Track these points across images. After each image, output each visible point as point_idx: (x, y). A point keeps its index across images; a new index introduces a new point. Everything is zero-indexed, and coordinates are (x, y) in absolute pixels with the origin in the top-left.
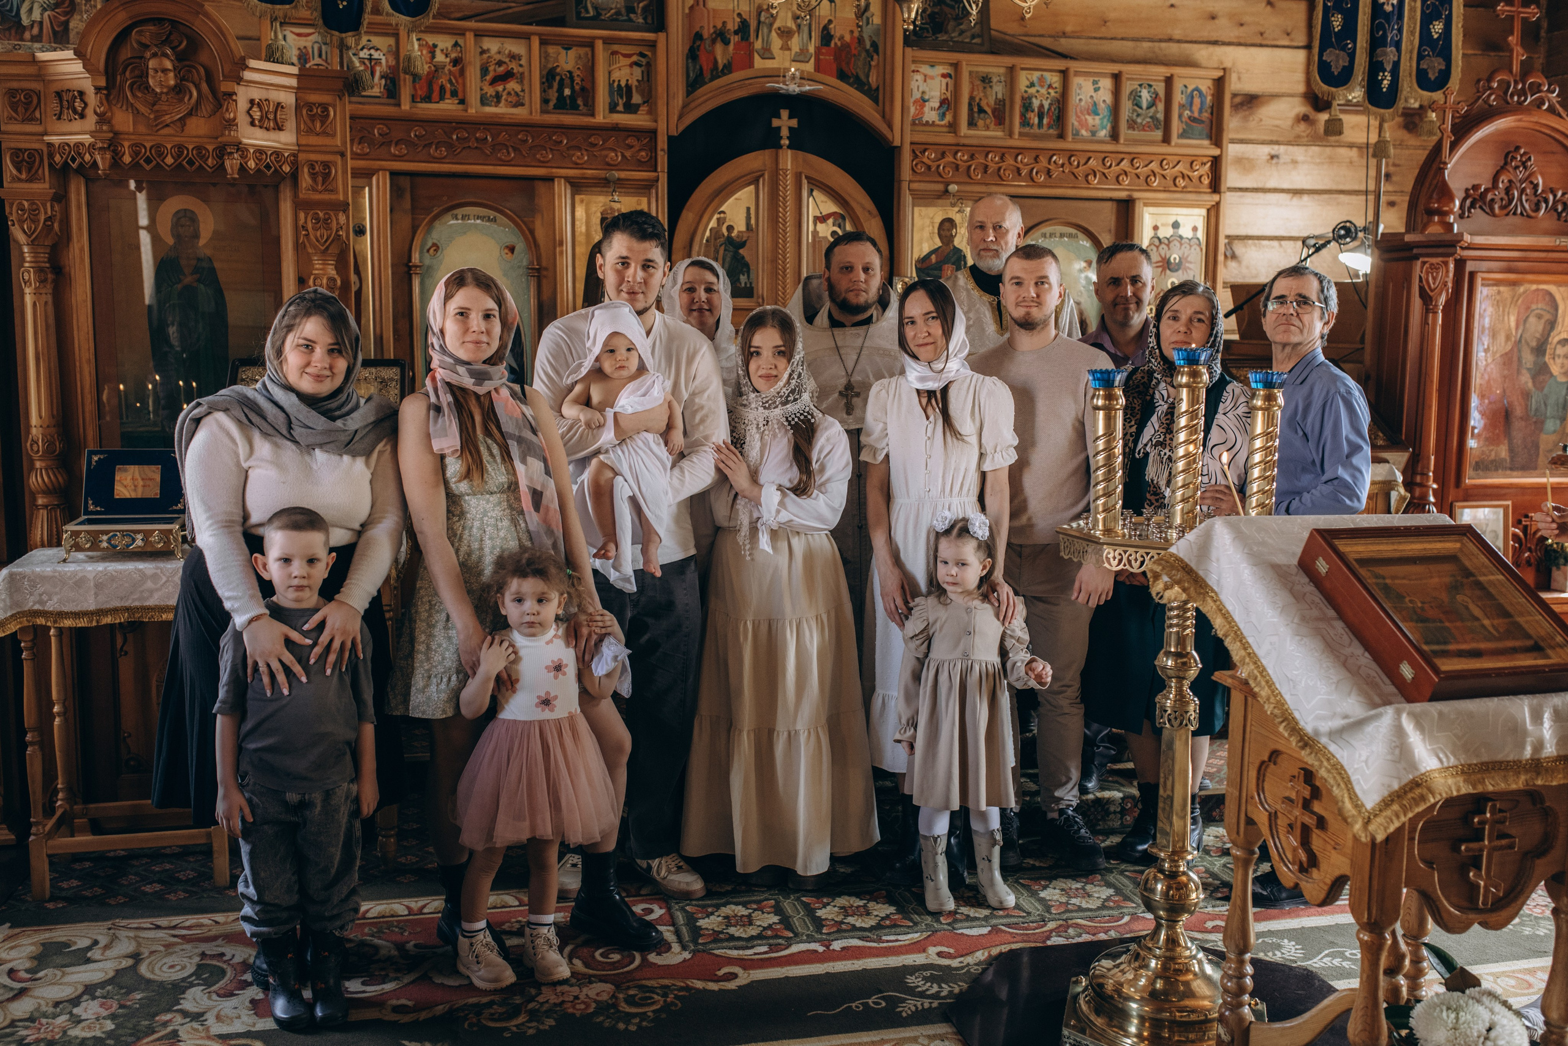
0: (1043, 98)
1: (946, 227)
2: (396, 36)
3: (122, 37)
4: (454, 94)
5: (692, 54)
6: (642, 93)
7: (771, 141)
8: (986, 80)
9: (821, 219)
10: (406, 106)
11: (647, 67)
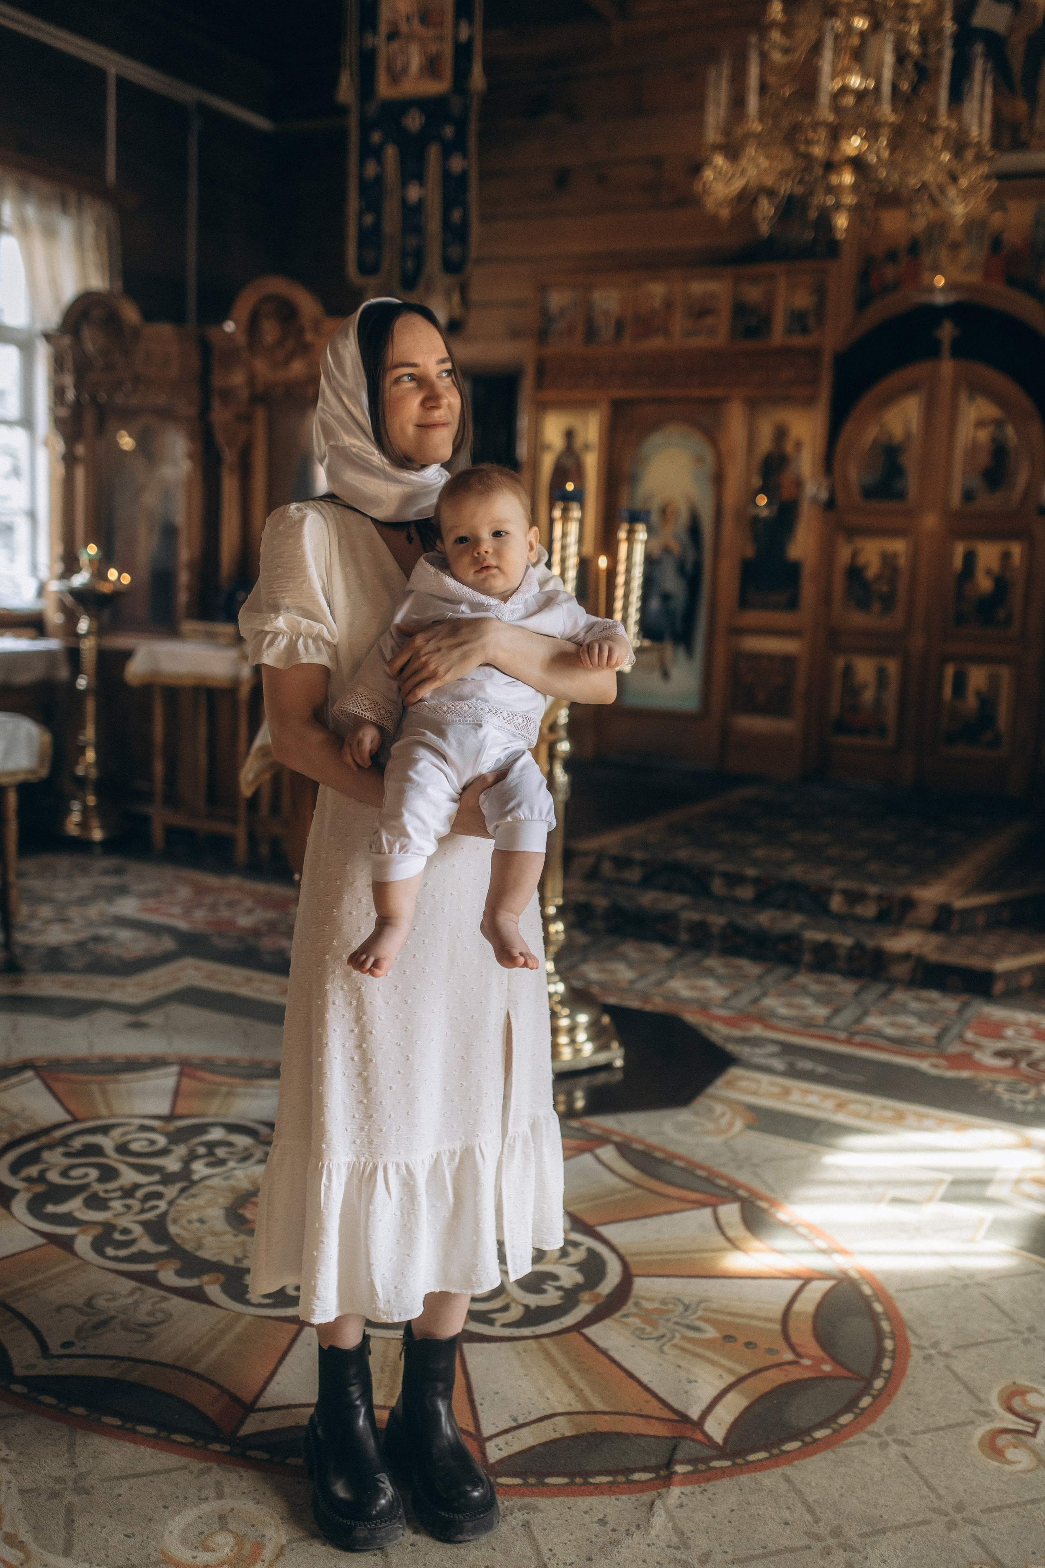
2: (626, 288)
5: (863, 276)
6: (815, 316)
7: (933, 351)
9: (981, 424)
10: (628, 344)
11: (820, 292)
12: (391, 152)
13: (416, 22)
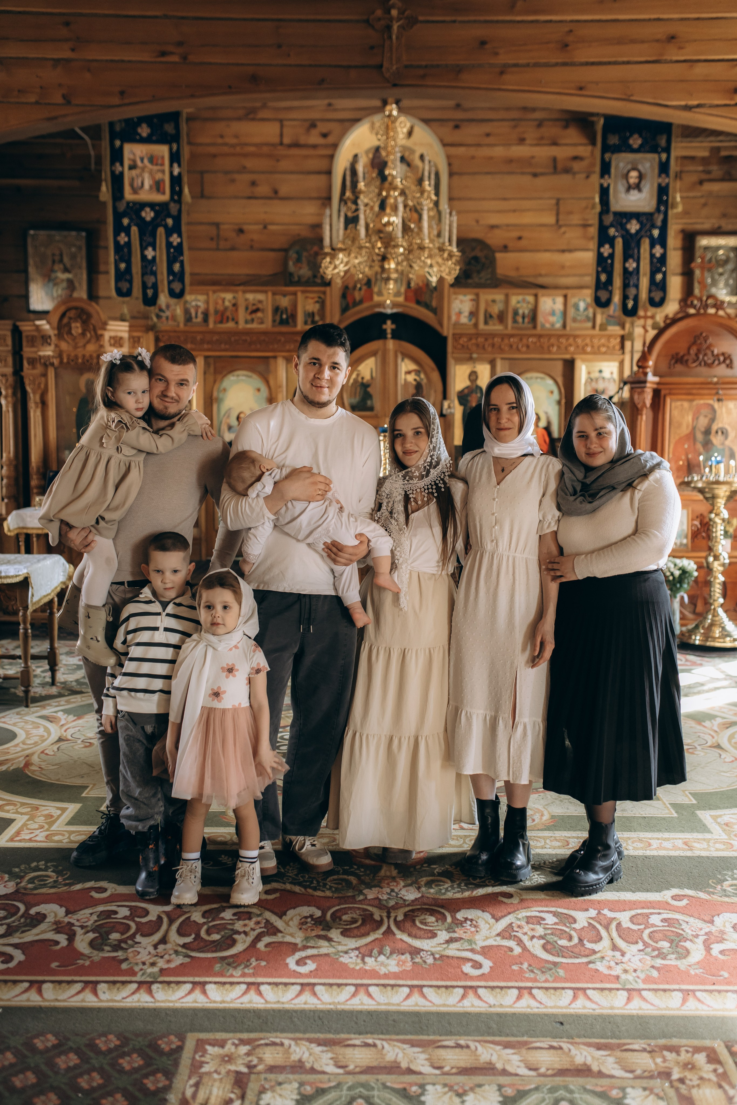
0: (524, 309)
1: (473, 376)
2: (208, 295)
3: (63, 315)
4: (233, 319)
5: (344, 296)
6: (319, 314)
7: (382, 335)
8: (494, 301)
9: (409, 372)
10: (211, 325)
11: (322, 303)
12: (134, 229)
13: (146, 161)
